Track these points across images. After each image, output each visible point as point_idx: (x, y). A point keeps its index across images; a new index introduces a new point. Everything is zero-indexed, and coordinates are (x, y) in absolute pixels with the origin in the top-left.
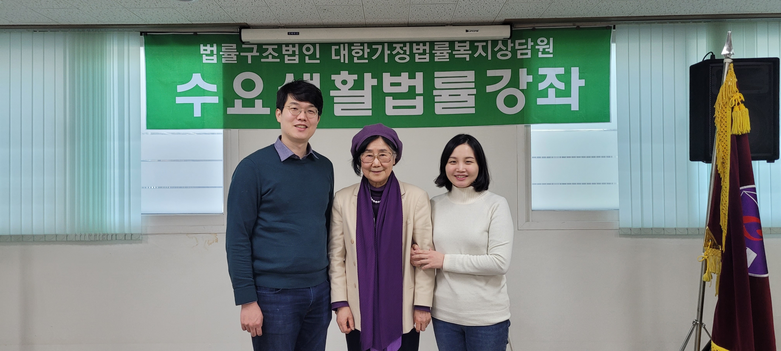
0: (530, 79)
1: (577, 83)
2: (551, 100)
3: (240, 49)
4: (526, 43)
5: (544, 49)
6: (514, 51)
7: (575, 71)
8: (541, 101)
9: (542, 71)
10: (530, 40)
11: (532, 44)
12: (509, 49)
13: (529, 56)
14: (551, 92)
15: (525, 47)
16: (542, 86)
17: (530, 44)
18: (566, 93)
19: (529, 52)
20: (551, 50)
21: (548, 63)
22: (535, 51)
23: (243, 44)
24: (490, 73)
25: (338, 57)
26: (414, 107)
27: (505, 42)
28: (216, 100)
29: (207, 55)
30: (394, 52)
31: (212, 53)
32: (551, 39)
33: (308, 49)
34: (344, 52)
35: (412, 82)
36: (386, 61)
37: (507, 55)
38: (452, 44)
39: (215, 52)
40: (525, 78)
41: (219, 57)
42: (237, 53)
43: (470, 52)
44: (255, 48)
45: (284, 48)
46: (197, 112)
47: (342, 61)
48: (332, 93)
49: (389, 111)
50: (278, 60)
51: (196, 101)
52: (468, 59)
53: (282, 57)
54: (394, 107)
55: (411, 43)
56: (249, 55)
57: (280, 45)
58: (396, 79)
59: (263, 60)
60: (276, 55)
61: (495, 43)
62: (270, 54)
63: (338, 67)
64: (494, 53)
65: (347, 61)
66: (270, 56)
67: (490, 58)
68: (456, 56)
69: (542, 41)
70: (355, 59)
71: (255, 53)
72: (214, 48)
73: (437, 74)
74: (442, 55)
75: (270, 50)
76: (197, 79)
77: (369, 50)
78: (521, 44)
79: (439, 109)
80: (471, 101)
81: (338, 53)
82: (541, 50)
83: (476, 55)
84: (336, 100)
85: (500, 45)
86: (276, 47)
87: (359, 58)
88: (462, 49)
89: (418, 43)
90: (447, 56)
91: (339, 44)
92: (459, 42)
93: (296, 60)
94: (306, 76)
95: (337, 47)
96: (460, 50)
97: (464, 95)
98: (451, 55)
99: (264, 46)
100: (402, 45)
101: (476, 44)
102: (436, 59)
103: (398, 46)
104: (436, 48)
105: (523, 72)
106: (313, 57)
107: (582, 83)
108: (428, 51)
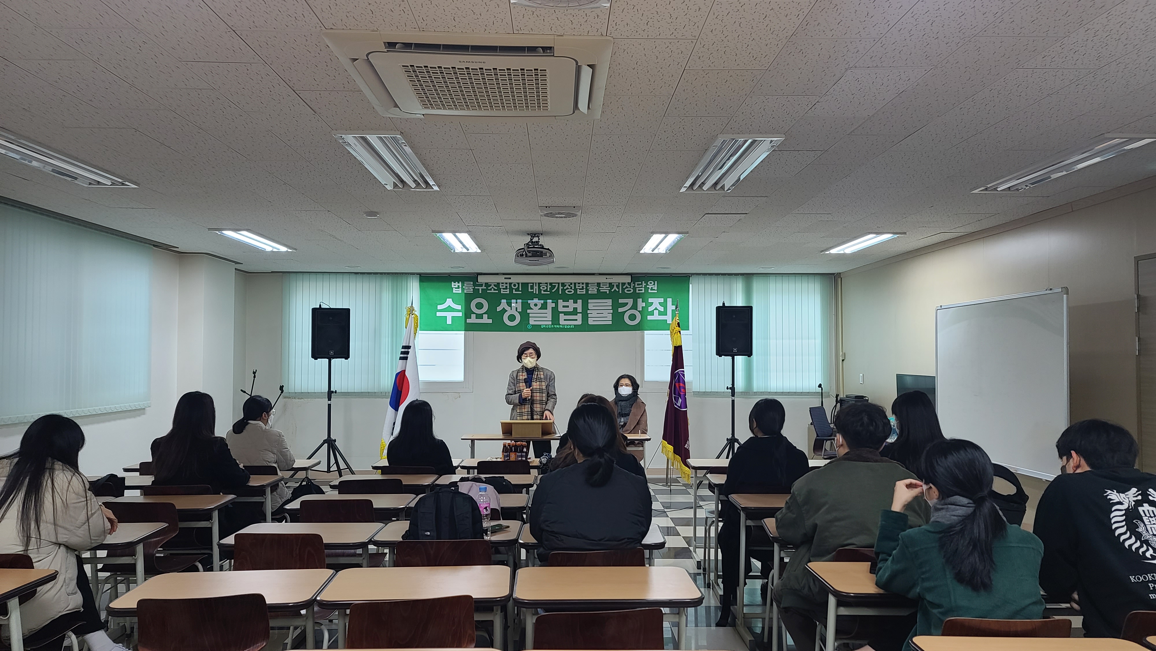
0: (644, 304)
1: (670, 307)
2: (656, 317)
3: (474, 285)
4: (642, 284)
5: (652, 288)
6: (635, 289)
7: (670, 300)
8: (649, 318)
9: (650, 300)
10: (643, 282)
11: (645, 284)
12: (632, 287)
13: (643, 291)
14: (656, 312)
15: (641, 286)
16: (650, 309)
17: (644, 284)
18: (665, 313)
19: (643, 289)
20: (656, 289)
21: (654, 296)
22: (646, 289)
23: (478, 282)
24: (621, 301)
25: (532, 290)
26: (576, 320)
27: (629, 284)
28: (460, 314)
29: (456, 288)
30: (565, 288)
31: (458, 287)
32: (656, 282)
33: (515, 285)
34: (536, 287)
35: (575, 305)
36: (560, 293)
37: (630, 291)
38: (599, 284)
39: (460, 287)
40: (641, 304)
41: (463, 289)
42: (473, 287)
43: (609, 288)
44: (484, 285)
45: (501, 285)
46: (449, 322)
47: (535, 292)
48: (529, 311)
49: (562, 322)
50: (497, 292)
51: (449, 315)
52: (608, 293)
53: (499, 290)
54: (565, 320)
55: (575, 284)
56: (480, 288)
57: (499, 284)
58: (566, 304)
59: (488, 291)
60: (496, 288)
61: (624, 284)
62: (493, 288)
63: (533, 296)
64: (623, 289)
65: (537, 293)
66: (493, 289)
67: (620, 292)
68: (601, 291)
69: (651, 283)
70: (542, 291)
71: (484, 287)
72: (460, 284)
73: (590, 301)
74: (593, 290)
75: (493, 286)
76: (449, 302)
77: (550, 287)
78: (638, 285)
79: (591, 322)
80: (610, 317)
81: (532, 288)
82: (650, 288)
83: (612, 290)
84: (531, 315)
85: (627, 285)
86: (496, 284)
87: (544, 291)
88: (605, 288)
89: (579, 284)
90: (596, 291)
91: (533, 283)
92: (603, 284)
93: (508, 292)
94: (513, 301)
95: (532, 285)
96: (603, 289)
97: (605, 313)
98: (598, 291)
99: (489, 285)
100: (570, 285)
101: (613, 285)
102: (590, 293)
103: (567, 285)
104: (590, 287)
105: (640, 300)
106: (517, 290)
107: (673, 308)
108: (585, 289)
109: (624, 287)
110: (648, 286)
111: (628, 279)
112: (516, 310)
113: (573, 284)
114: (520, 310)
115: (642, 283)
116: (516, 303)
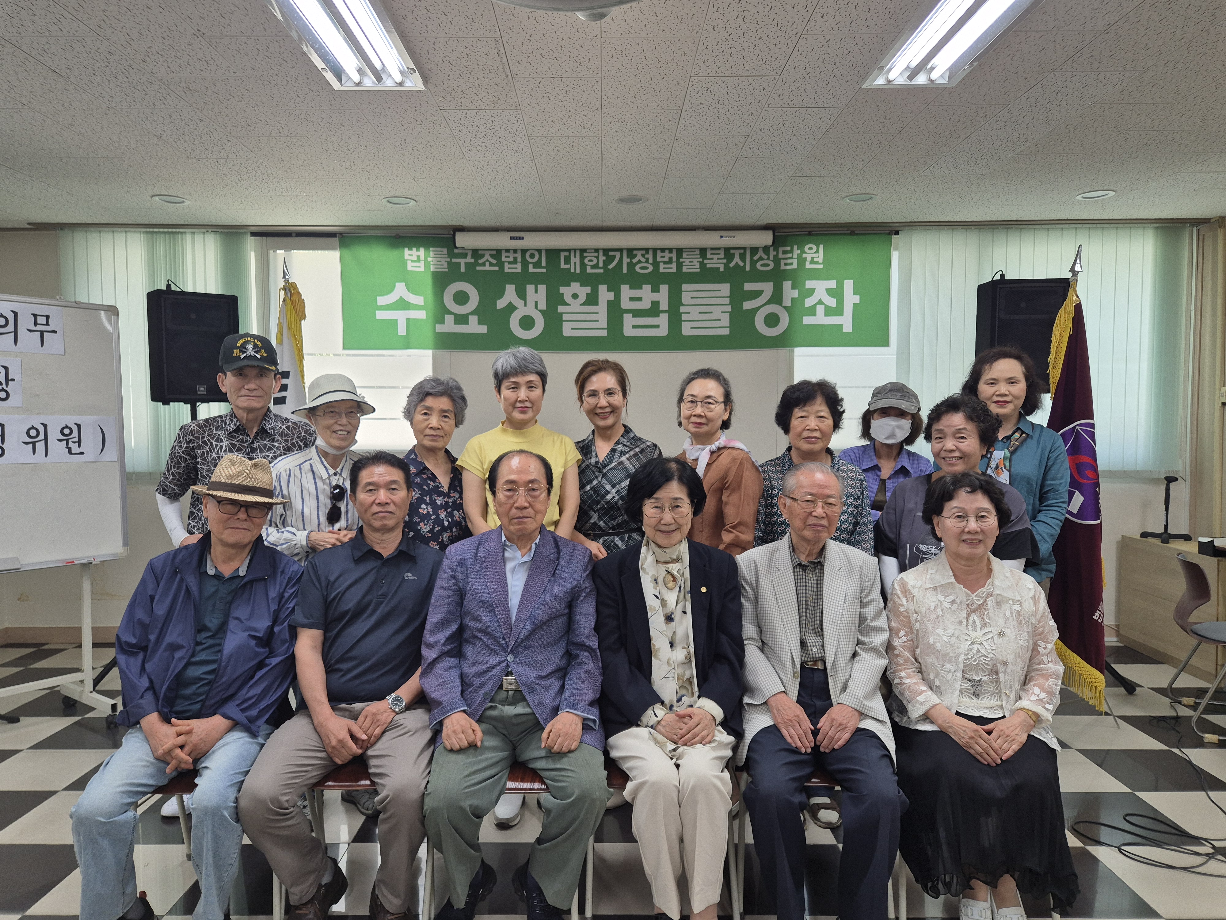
0: (795, 294)
1: (851, 299)
2: (821, 319)
3: (451, 255)
4: (791, 251)
5: (812, 258)
6: (777, 260)
7: (849, 285)
8: (807, 320)
9: (809, 284)
10: (795, 247)
11: (799, 252)
12: (772, 258)
13: (795, 266)
14: (820, 309)
15: (790, 255)
16: (809, 302)
17: (796, 252)
18: (838, 311)
19: (795, 262)
20: (821, 261)
21: (816, 275)
22: (802, 261)
23: (457, 248)
25: (568, 266)
26: (657, 326)
27: (766, 249)
28: (421, 315)
29: (412, 261)
31: (418, 258)
32: (821, 247)
33: (532, 256)
34: (575, 260)
35: (655, 297)
36: (625, 270)
37: (768, 265)
38: (703, 251)
39: (422, 258)
40: (789, 293)
41: (427, 264)
42: (448, 258)
43: (725, 261)
44: (470, 254)
45: (504, 254)
46: (402, 330)
47: (573, 270)
48: (561, 309)
49: (628, 331)
50: (497, 268)
51: (401, 316)
52: (722, 270)
53: (501, 264)
54: (634, 327)
55: (655, 250)
56: (462, 262)
57: (499, 251)
58: (636, 293)
59: (478, 268)
60: (494, 262)
61: (754, 250)
62: (487, 260)
63: (568, 278)
64: (753, 263)
65: (578, 271)
66: (487, 264)
67: (748, 268)
68: (708, 266)
69: (810, 249)
70: (588, 268)
71: (469, 260)
72: (421, 253)
73: (685, 287)
74: (691, 265)
75: (487, 257)
76: (400, 290)
77: (604, 258)
78: (785, 252)
79: (687, 330)
80: (725, 320)
81: (568, 260)
82: (809, 259)
83: (732, 265)
84: (565, 317)
85: (760, 253)
86: (494, 252)
87: (593, 267)
88: (715, 257)
89: (663, 250)
90: (698, 265)
91: (569, 250)
92: (712, 249)
93: (518, 268)
94: (530, 288)
95: (567, 254)
96: (712, 259)
97: (717, 313)
98: (702, 265)
99: (480, 252)
100: (644, 252)
101: (732, 251)
102: (685, 269)
103: (639, 253)
104: (684, 255)
105: (787, 285)
106: (537, 265)
107: (857, 299)
108: (674, 259)
109: (756, 258)
111: (766, 238)
112: (536, 307)
113: (651, 252)
114: (543, 306)
116: (536, 291)
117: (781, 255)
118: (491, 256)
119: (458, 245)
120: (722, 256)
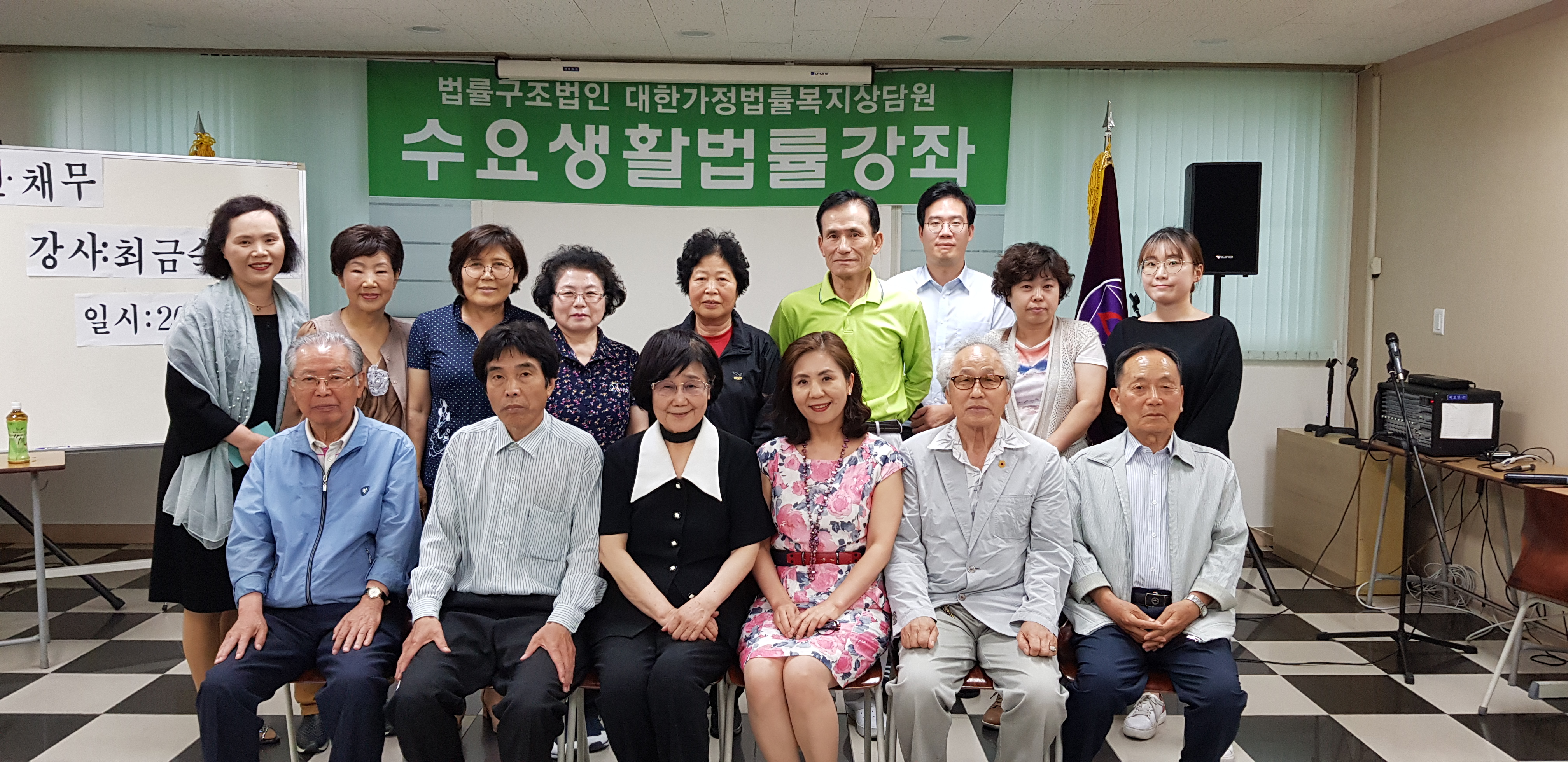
0: (902, 141)
1: (965, 149)
2: (930, 171)
3: (495, 86)
4: (898, 91)
5: (922, 100)
6: (881, 102)
7: (963, 132)
8: (915, 173)
9: (918, 130)
10: (902, 86)
11: (906, 92)
12: (875, 99)
13: (901, 109)
14: (931, 160)
15: (896, 96)
16: (917, 152)
17: (903, 91)
18: (951, 162)
19: (902, 103)
20: (932, 103)
21: (926, 119)
22: (910, 103)
23: (500, 79)
24: (847, 132)
25: (635, 104)
26: (741, 178)
27: (868, 89)
28: (458, 157)
29: (448, 93)
30: (714, 100)
31: (455, 92)
32: (932, 86)
33: (592, 90)
34: (644, 97)
35: (738, 143)
36: (703, 112)
37: (871, 107)
38: (795, 89)
39: (460, 90)
40: (895, 139)
41: (465, 96)
42: (492, 92)
43: (820, 102)
44: (517, 86)
45: (558, 87)
46: (433, 175)
47: (641, 109)
48: (626, 154)
49: (706, 183)
50: (550, 104)
51: (433, 160)
52: (817, 112)
53: (555, 99)
54: (713, 178)
55: (738, 86)
56: (509, 95)
57: (553, 83)
58: (716, 138)
59: (528, 103)
60: (547, 96)
61: (855, 89)
62: (539, 94)
63: (635, 118)
64: (854, 104)
65: (647, 111)
66: (538, 98)
67: (847, 111)
68: (801, 108)
69: (920, 88)
70: (660, 107)
71: (517, 93)
72: (459, 84)
73: (773, 132)
74: (781, 105)
75: (538, 90)
76: (433, 128)
77: (678, 96)
78: (889, 92)
79: (775, 182)
80: (821, 171)
81: (635, 97)
82: (918, 101)
83: (828, 107)
84: (631, 164)
85: (862, 93)
86: (547, 85)
87: (664, 106)
88: (809, 97)
89: (748, 87)
90: (789, 107)
91: (636, 84)
92: (806, 87)
93: (576, 105)
94: (590, 129)
95: (634, 89)
96: (806, 100)
97: (811, 161)
98: (794, 106)
99: (530, 84)
100: (725, 90)
101: (829, 91)
102: (773, 112)
103: (720, 90)
104: (773, 95)
105: (892, 131)
106: (598, 101)
107: (972, 149)
108: (761, 100)
109: (856, 98)
110: (912, 96)
111: (865, 76)
112: (597, 151)
113: (734, 89)
114: (605, 150)
115: (899, 88)
116: (597, 133)
117: (885, 96)
118: (543, 89)
119: (500, 74)
120: (817, 96)
